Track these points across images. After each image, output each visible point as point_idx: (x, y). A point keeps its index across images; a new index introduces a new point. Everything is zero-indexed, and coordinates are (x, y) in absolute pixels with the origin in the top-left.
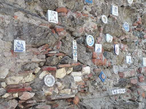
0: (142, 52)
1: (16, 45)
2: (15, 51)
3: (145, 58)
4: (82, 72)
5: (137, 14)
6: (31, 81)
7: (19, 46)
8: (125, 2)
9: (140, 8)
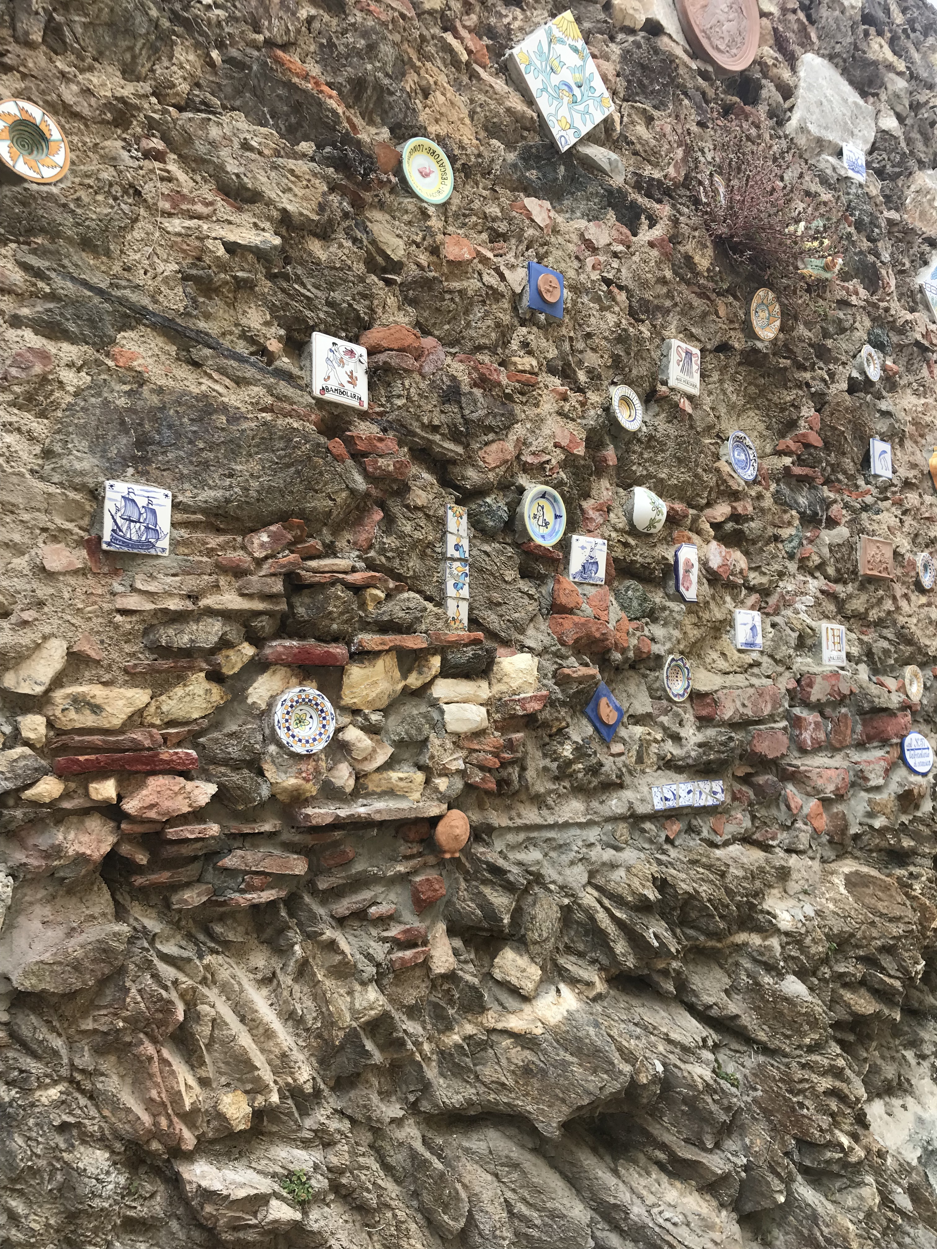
0: (819, 594)
1: (118, 510)
2: (109, 544)
3: (830, 626)
4: (494, 681)
5: (801, 393)
6: (195, 715)
7: (135, 517)
8: (737, 326)
9: (814, 364)
